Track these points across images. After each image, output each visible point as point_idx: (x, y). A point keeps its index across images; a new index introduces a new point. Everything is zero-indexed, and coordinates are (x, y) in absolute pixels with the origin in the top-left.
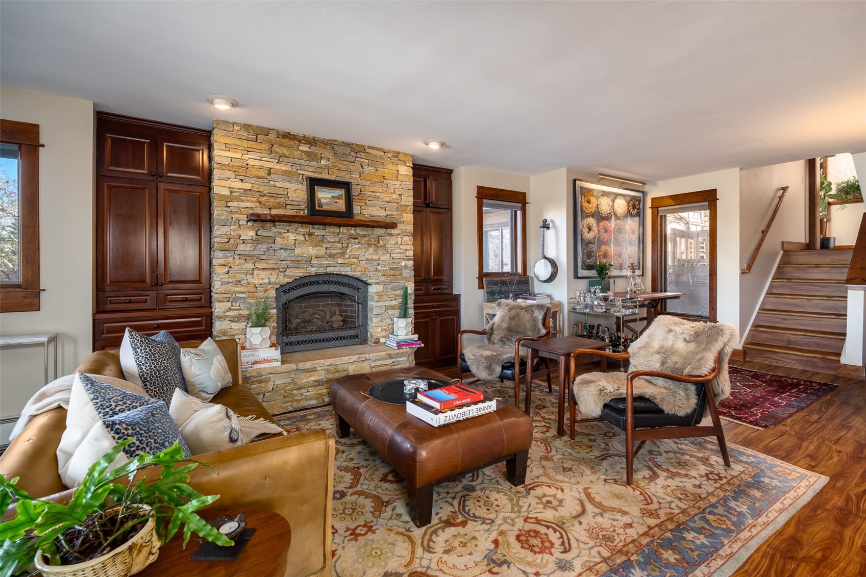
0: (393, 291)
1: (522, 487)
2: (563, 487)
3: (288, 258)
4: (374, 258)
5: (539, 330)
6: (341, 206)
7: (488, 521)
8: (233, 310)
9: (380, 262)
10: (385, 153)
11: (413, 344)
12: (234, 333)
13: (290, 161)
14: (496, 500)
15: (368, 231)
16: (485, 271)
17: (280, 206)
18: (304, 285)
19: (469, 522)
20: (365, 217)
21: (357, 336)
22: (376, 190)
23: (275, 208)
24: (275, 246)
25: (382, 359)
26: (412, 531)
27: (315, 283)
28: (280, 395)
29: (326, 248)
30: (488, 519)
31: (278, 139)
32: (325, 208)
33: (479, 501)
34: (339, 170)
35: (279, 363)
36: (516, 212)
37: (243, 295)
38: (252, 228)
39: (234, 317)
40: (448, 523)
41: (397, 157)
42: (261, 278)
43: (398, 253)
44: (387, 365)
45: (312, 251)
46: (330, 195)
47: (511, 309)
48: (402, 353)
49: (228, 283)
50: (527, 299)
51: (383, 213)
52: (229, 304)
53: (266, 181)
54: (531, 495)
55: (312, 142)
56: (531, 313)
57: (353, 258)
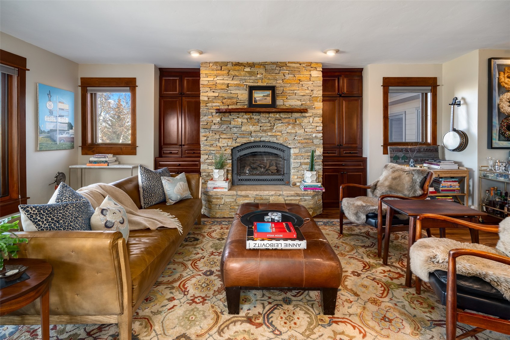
0: (306, 153)
1: (329, 318)
2: (367, 334)
3: (238, 132)
4: (292, 132)
5: (415, 191)
6: (269, 101)
7: (277, 332)
8: (209, 159)
9: (297, 134)
10: (300, 64)
11: (316, 189)
12: (209, 171)
13: (239, 78)
14: (298, 318)
15: (289, 115)
16: (390, 141)
17: (233, 104)
18: (249, 148)
19: (264, 326)
20: (286, 106)
21: (283, 180)
22: (294, 89)
23: (231, 105)
24: (231, 126)
25: (292, 196)
26: (224, 314)
27: (256, 146)
28: (228, 207)
29: (261, 126)
30: (278, 330)
31: (232, 67)
32: (258, 103)
33: (285, 313)
34: (269, 79)
35: (227, 190)
36: (426, 94)
37: (214, 152)
38: (218, 116)
39: (209, 163)
40: (249, 320)
41: (310, 66)
42: (223, 143)
43: (310, 128)
44: (296, 200)
45: (251, 128)
46: (262, 95)
47: (395, 171)
48: (307, 194)
49: (207, 145)
50: (432, 164)
51: (299, 103)
52: (207, 156)
53: (226, 91)
54: (330, 327)
55: (252, 65)
56: (412, 176)
57: (277, 132)
